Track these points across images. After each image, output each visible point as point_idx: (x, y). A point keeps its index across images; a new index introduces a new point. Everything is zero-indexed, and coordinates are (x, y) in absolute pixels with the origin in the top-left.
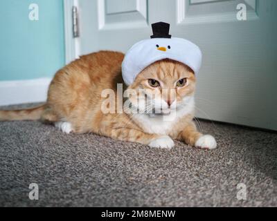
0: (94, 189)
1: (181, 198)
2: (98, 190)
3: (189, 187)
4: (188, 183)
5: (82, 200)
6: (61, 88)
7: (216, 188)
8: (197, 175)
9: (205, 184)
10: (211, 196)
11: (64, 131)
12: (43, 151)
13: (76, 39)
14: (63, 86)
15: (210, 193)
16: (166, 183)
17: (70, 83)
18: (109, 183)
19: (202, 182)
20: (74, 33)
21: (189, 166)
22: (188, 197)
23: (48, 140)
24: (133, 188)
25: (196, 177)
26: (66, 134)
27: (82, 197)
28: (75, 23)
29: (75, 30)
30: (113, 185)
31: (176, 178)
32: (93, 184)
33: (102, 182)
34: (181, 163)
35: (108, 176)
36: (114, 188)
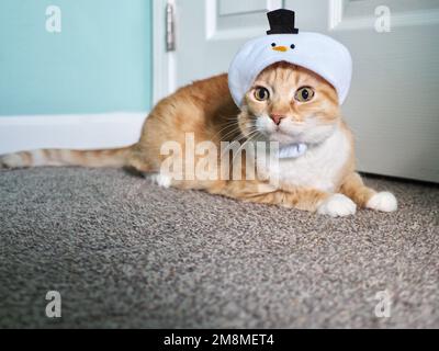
0: (223, 252)
1: (351, 265)
2: (229, 253)
3: (359, 253)
4: (356, 249)
5: (209, 265)
6: (164, 127)
7: (400, 255)
8: (369, 240)
9: (381, 251)
10: (393, 264)
11: (160, 184)
12: (137, 207)
13: (171, 54)
14: (167, 125)
15: (392, 261)
16: (326, 248)
17: (175, 120)
18: (242, 246)
19: (378, 249)
20: (167, 44)
21: (356, 229)
22: (360, 264)
23: (140, 195)
24: (279, 252)
25: (367, 243)
26: (163, 188)
27: (210, 261)
28: (169, 29)
29: (170, 41)
30: (250, 248)
31: (338, 243)
32: (221, 247)
33: (233, 245)
34: (343, 225)
35: (240, 237)
36: (252, 252)
